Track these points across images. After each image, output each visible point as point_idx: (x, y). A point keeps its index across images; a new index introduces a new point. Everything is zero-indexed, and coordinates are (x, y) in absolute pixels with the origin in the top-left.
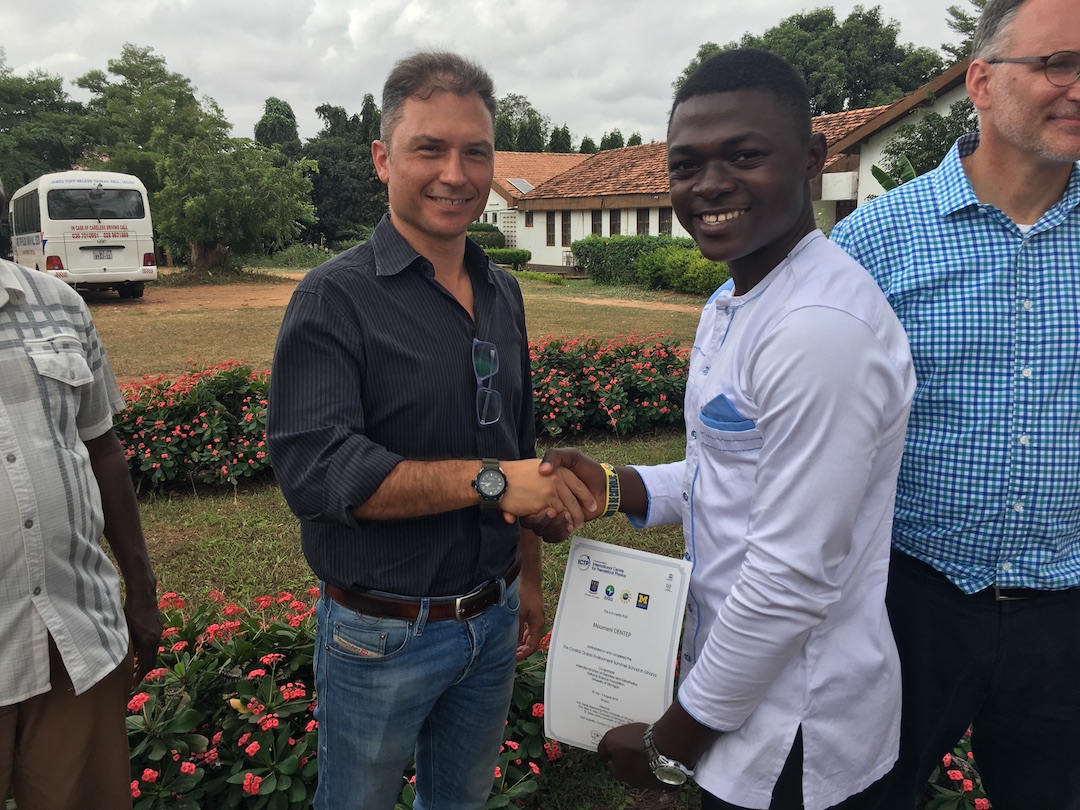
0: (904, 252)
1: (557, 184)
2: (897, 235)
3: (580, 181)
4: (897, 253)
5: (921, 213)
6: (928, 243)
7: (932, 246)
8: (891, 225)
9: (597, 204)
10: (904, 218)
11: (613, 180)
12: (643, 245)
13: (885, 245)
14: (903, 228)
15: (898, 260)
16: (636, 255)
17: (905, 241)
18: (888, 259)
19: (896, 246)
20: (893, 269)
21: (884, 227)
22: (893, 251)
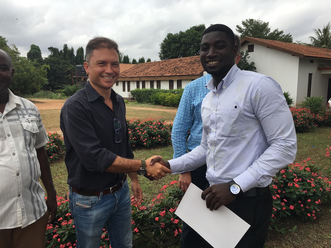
0: (199, 92)
1: (126, 73)
2: (197, 88)
3: (133, 72)
4: (197, 92)
5: (203, 84)
6: (203, 90)
7: (204, 91)
8: (196, 86)
9: (138, 79)
10: (199, 85)
11: (143, 72)
12: (152, 91)
13: (195, 90)
14: (199, 87)
15: (197, 94)
16: (150, 95)
17: (199, 90)
18: (195, 93)
19: (197, 91)
20: (196, 95)
21: (195, 86)
22: (196, 92)
